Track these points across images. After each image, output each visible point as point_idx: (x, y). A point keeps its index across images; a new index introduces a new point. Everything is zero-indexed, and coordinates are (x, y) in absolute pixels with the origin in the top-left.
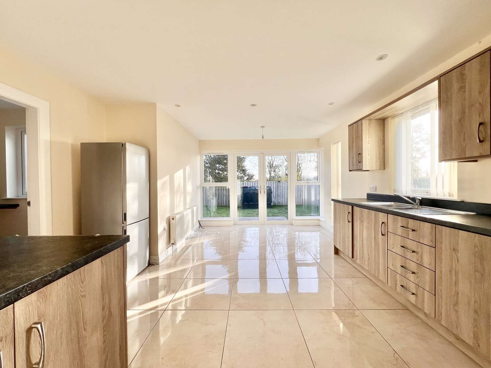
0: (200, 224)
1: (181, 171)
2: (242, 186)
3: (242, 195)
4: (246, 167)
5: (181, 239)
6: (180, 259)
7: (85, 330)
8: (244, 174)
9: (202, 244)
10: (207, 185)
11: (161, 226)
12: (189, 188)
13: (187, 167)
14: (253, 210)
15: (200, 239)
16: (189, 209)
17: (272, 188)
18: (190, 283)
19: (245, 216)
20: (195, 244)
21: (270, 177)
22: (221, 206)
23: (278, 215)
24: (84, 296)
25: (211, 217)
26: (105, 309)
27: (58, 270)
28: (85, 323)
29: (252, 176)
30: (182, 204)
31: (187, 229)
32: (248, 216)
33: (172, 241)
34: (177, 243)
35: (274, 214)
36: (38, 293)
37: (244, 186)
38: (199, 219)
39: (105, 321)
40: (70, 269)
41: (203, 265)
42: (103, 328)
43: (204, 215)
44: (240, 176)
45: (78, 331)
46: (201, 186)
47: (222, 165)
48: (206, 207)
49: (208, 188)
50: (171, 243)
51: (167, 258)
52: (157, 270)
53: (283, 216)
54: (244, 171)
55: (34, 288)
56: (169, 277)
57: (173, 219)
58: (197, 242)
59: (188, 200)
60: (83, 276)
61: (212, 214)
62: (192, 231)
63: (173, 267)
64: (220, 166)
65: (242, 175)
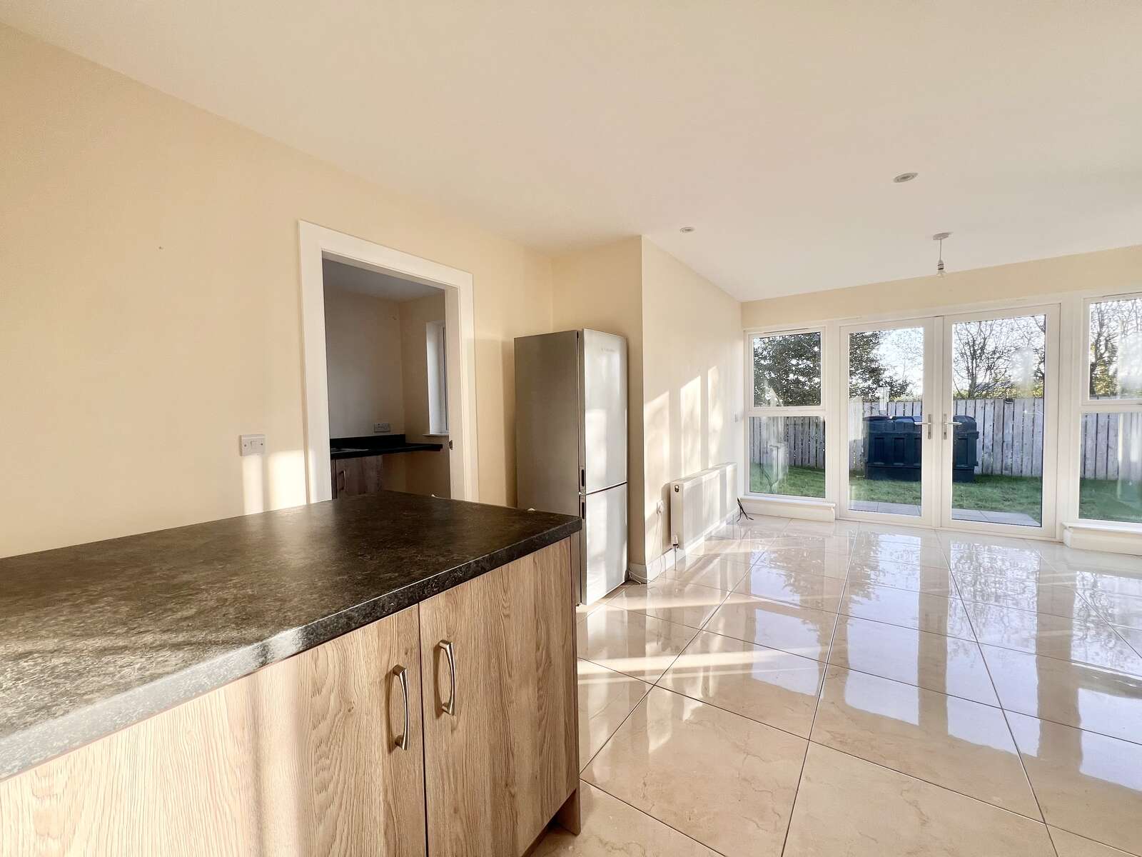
0: (741, 508)
1: (697, 381)
2: (868, 415)
3: (867, 440)
4: (881, 362)
5: (694, 537)
6: (691, 582)
7: (510, 676)
8: (877, 382)
9: (747, 556)
10: (764, 413)
11: (652, 504)
12: (716, 420)
13: (710, 372)
14: (905, 484)
15: (740, 544)
16: (714, 469)
17: (979, 422)
18: (717, 642)
19: (873, 499)
20: (727, 555)
21: (973, 385)
22: (802, 467)
23: (1002, 507)
24: (508, 616)
25: (771, 492)
26: (541, 649)
27: (470, 564)
28: (510, 663)
29: (903, 387)
30: (697, 457)
31: (709, 515)
32: (886, 501)
33: (674, 540)
34: (685, 545)
35: (980, 500)
36: (447, 594)
37: (876, 414)
38: (741, 496)
39: (541, 670)
40: (487, 566)
41: (750, 608)
42: (538, 683)
43: (753, 488)
44: (861, 386)
45: (500, 673)
46: (744, 416)
47: (808, 359)
48: (759, 466)
49: (764, 419)
50: (673, 543)
51: (663, 575)
52: (643, 595)
53: (1022, 512)
54: (875, 373)
55: (441, 586)
56: (669, 617)
57: (677, 490)
58: (734, 548)
59: (713, 448)
60: (505, 581)
61: (775, 485)
62: (721, 522)
63: (676, 596)
64: (800, 362)
65: (870, 382)
